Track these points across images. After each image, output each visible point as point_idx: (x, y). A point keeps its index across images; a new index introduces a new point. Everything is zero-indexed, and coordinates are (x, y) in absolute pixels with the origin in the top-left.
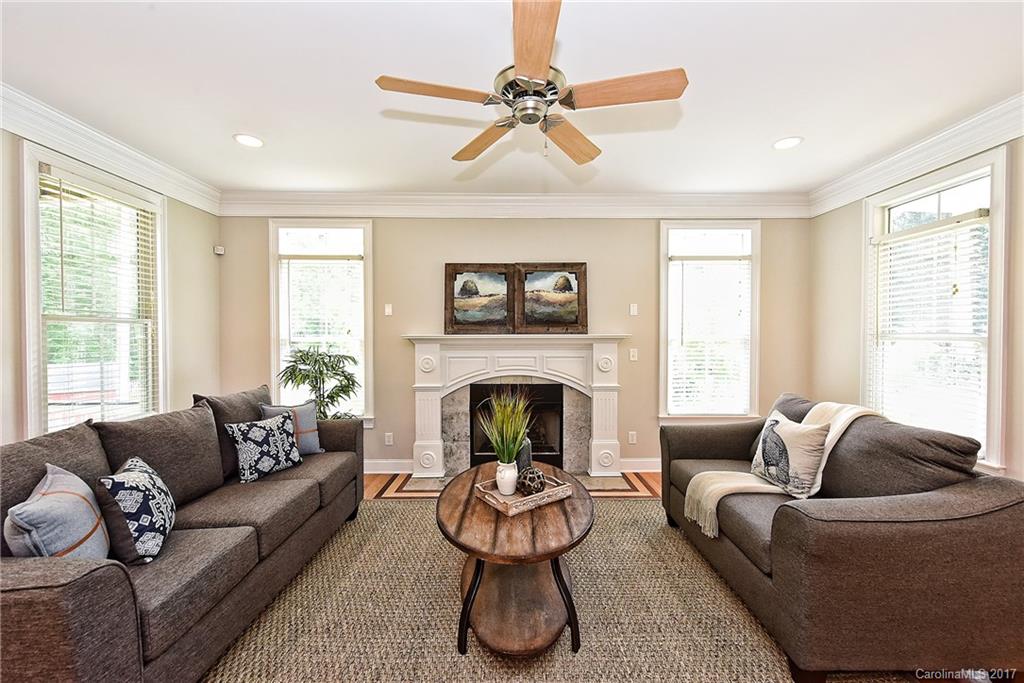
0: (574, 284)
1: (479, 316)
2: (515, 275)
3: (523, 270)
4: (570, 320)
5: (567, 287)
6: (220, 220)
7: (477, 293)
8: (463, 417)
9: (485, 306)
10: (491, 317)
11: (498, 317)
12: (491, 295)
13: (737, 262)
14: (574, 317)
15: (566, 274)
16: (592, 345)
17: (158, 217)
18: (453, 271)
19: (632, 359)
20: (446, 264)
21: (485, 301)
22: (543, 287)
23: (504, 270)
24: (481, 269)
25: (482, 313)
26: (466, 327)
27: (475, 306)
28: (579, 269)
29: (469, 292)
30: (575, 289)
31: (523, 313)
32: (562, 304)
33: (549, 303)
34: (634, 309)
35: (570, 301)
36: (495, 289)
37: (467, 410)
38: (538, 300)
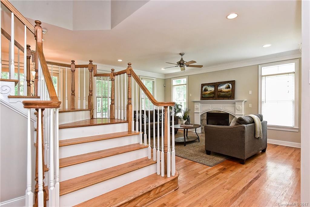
0: (231, 86)
1: (207, 96)
2: (216, 85)
3: (218, 84)
4: (230, 96)
5: (229, 87)
6: (165, 79)
7: (207, 90)
8: (205, 120)
9: (209, 93)
10: (210, 96)
11: (212, 96)
12: (210, 91)
13: (287, 75)
14: (230, 95)
15: (229, 84)
16: (235, 103)
17: (155, 82)
18: (203, 85)
19: (249, 107)
20: (202, 84)
21: (209, 92)
22: (223, 88)
23: (214, 84)
24: (209, 85)
25: (208, 95)
26: (205, 98)
27: (207, 93)
28: (233, 83)
29: (206, 90)
30: (231, 88)
31: (218, 95)
32: (227, 92)
33: (224, 92)
34: (250, 92)
35: (229, 91)
36: (212, 89)
37: (206, 118)
38: (221, 91)
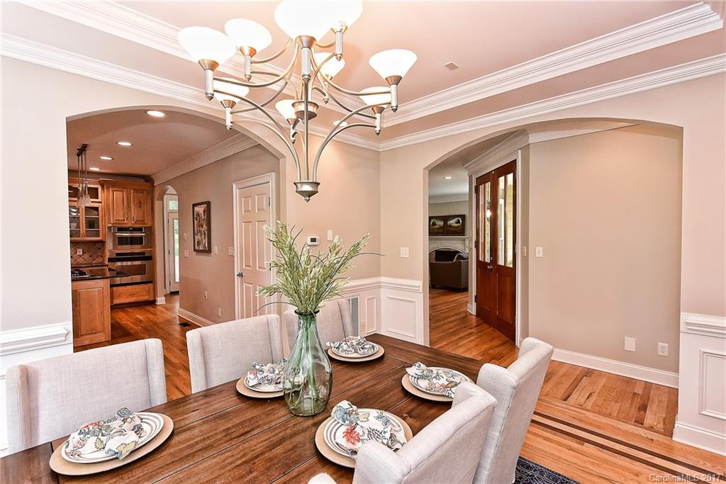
0: (461, 221)
1: (435, 231)
2: (445, 219)
3: (447, 218)
4: (460, 231)
5: (458, 222)
7: (436, 224)
10: (439, 231)
11: (441, 231)
12: (439, 225)
15: (458, 218)
16: (465, 239)
18: (431, 218)
21: (437, 227)
22: (452, 222)
23: (443, 218)
24: (438, 218)
25: (437, 230)
26: (434, 234)
27: (435, 228)
28: (463, 217)
29: (434, 224)
30: (461, 223)
31: (447, 230)
33: (454, 227)
35: (459, 227)
36: (440, 223)
37: (434, 257)
38: (451, 226)
